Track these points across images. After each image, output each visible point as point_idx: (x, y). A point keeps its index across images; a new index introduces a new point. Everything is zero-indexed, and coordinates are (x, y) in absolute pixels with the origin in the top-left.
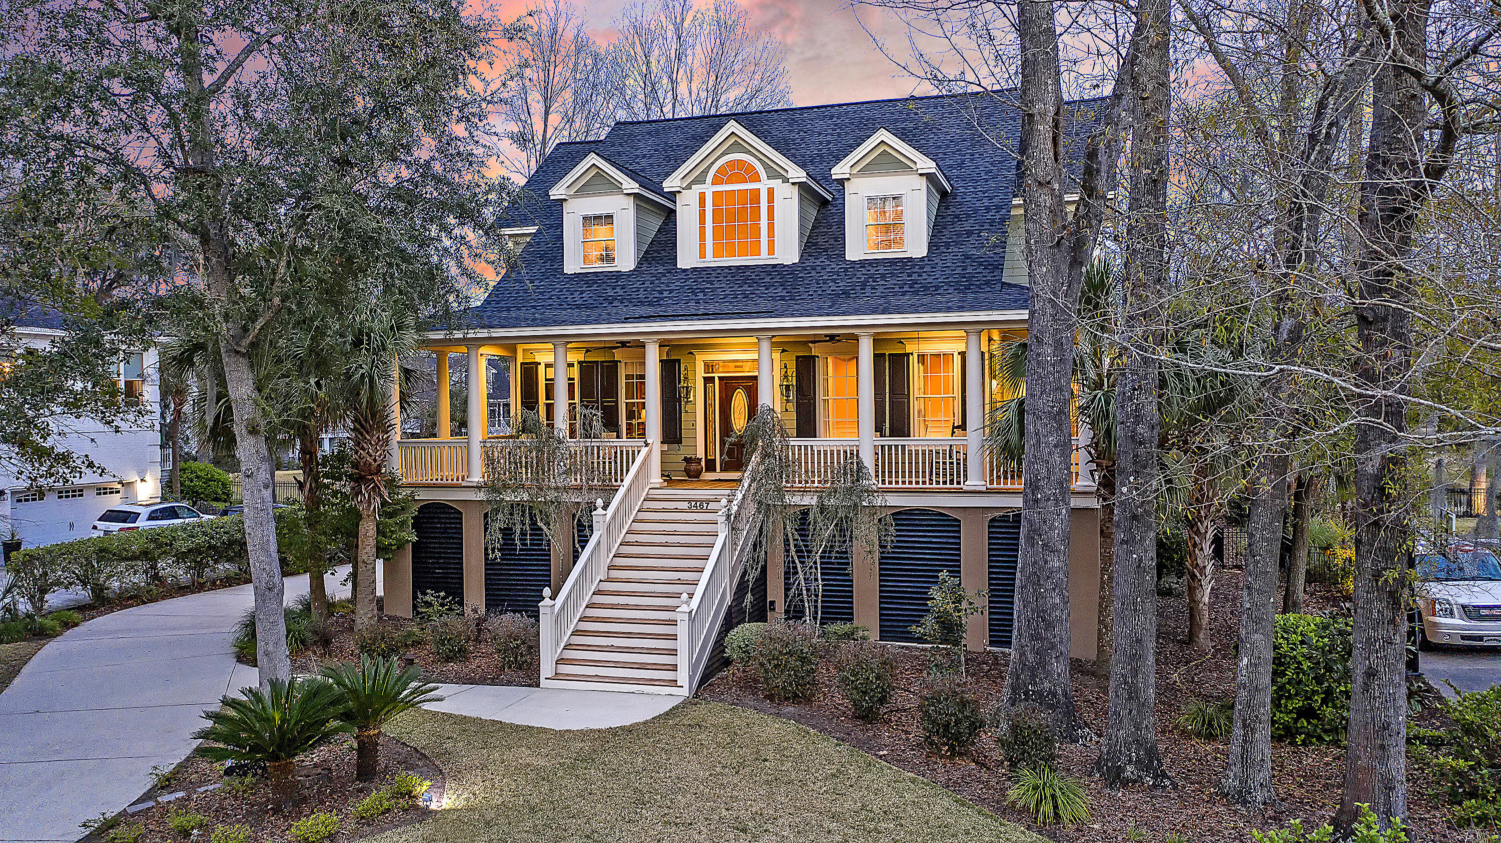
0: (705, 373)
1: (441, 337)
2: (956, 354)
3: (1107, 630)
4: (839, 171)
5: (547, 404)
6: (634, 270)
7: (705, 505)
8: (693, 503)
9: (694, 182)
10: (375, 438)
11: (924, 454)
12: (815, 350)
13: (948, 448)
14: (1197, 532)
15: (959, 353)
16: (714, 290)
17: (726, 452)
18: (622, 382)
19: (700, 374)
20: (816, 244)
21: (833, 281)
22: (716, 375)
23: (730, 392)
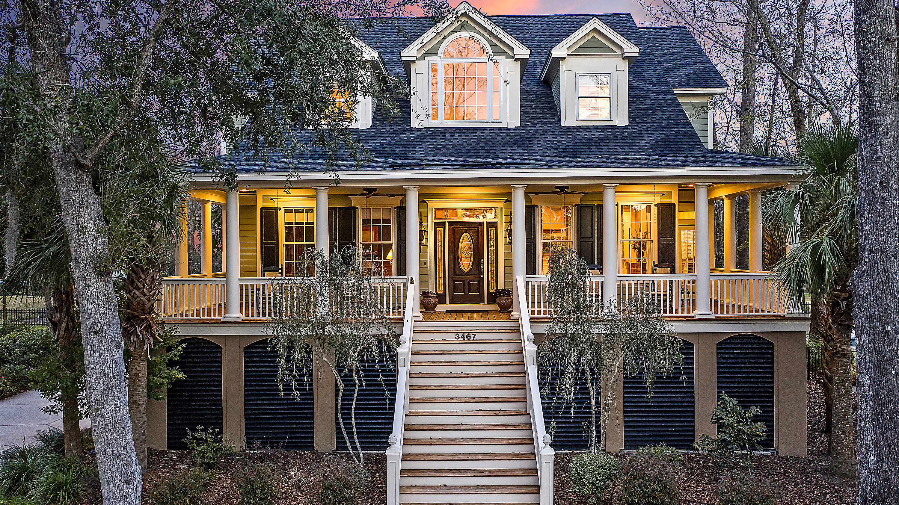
0: (436, 218)
1: (210, 179)
2: (652, 206)
3: (845, 436)
4: (558, 51)
5: (286, 246)
6: (371, 128)
7: (472, 336)
8: (461, 335)
9: (427, 53)
10: (150, 277)
12: (535, 199)
13: (651, 282)
15: (655, 205)
16: (454, 146)
17: (454, 287)
18: (359, 225)
19: (431, 219)
20: (527, 113)
21: (559, 141)
22: (446, 221)
23: (457, 237)
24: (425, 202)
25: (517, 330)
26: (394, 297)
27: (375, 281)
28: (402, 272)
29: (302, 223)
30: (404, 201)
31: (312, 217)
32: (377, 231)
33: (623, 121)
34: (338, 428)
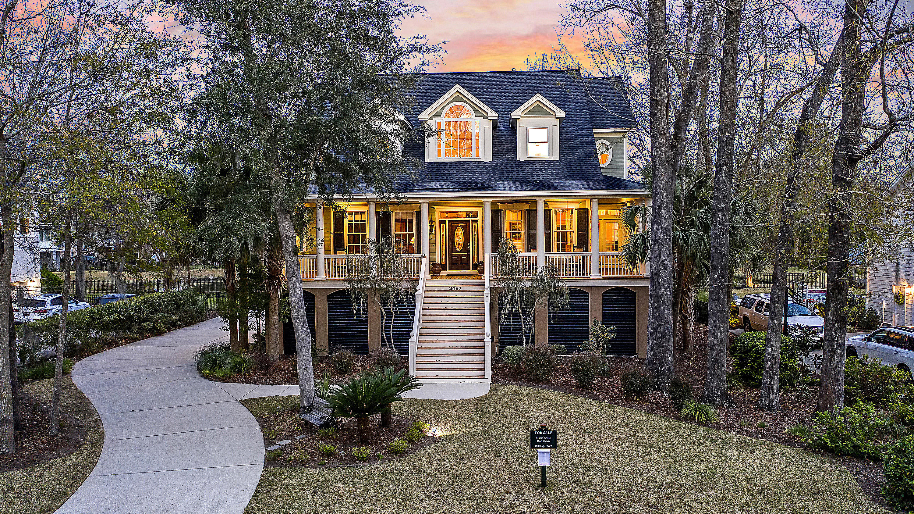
0: (440, 218)
2: (574, 210)
4: (515, 114)
5: (349, 235)
7: (459, 288)
8: (453, 287)
9: (435, 116)
11: (559, 260)
12: (501, 206)
14: (688, 297)
15: (576, 209)
16: (451, 174)
17: (452, 260)
18: (393, 223)
19: (438, 218)
20: (497, 151)
21: (515, 171)
22: (447, 219)
23: (453, 229)
24: (434, 208)
25: (484, 284)
26: (414, 266)
27: (404, 256)
28: (419, 251)
29: (358, 221)
30: (420, 208)
31: (366, 217)
32: (404, 225)
33: (556, 157)
34: (383, 339)
